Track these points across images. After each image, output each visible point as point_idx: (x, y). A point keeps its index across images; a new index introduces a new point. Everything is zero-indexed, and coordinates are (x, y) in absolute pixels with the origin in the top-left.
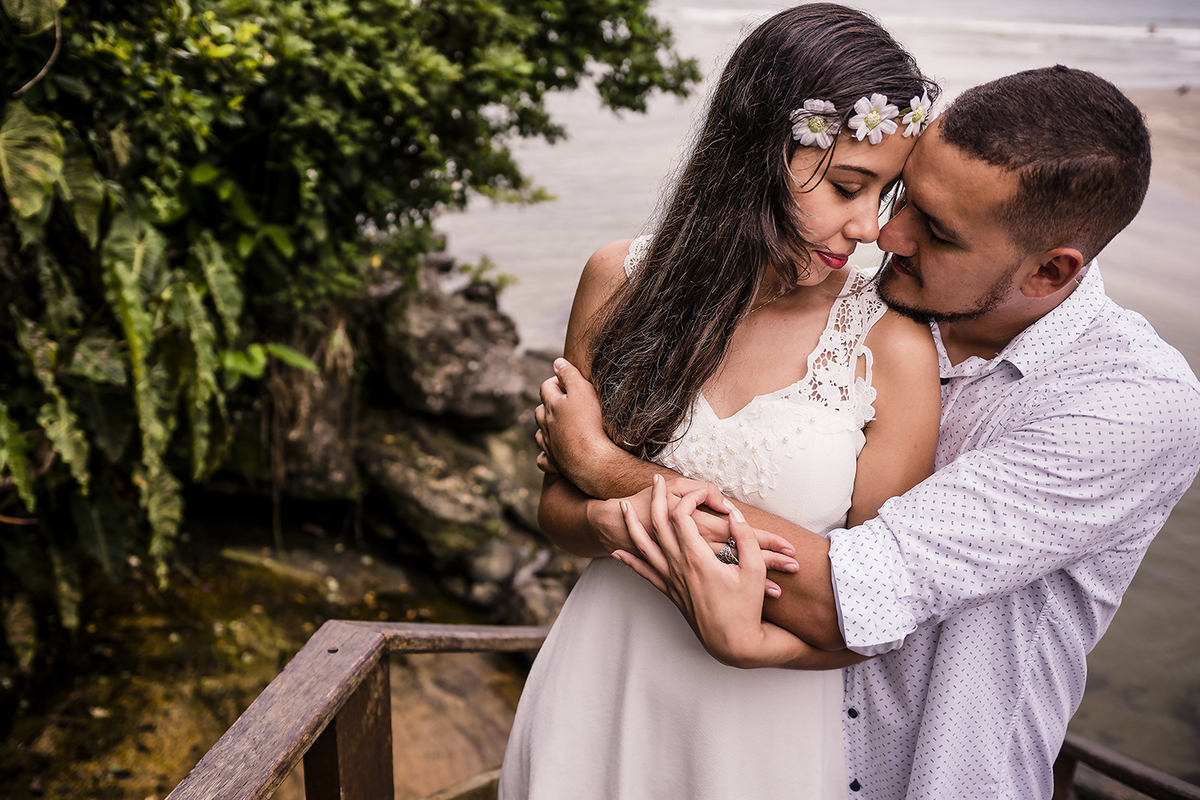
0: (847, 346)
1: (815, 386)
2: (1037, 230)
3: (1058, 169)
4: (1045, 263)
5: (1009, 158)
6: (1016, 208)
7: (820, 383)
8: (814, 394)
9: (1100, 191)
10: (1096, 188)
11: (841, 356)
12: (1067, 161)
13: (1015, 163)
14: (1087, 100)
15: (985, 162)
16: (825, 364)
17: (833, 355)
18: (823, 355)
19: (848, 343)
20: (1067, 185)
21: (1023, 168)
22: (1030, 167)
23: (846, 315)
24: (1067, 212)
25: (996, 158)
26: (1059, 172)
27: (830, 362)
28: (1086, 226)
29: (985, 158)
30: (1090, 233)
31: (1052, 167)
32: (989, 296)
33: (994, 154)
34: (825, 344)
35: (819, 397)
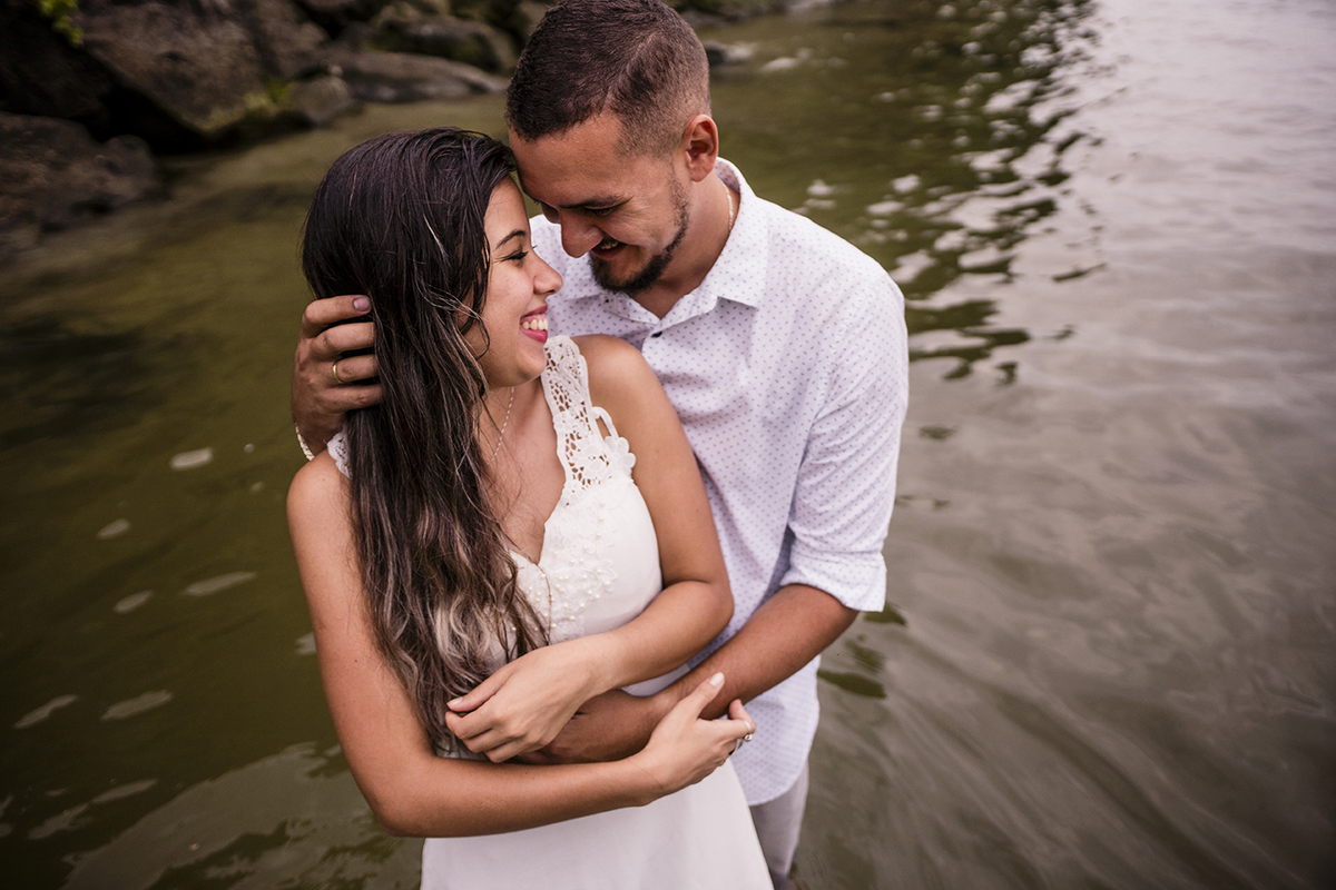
0: (581, 418)
1: (580, 476)
2: (663, 133)
3: (629, 79)
4: (690, 147)
5: (589, 106)
6: (632, 132)
7: (582, 469)
8: (584, 483)
9: (670, 63)
10: (667, 64)
11: (583, 431)
12: (628, 66)
13: (598, 104)
14: (593, 14)
15: (577, 125)
16: (574, 447)
17: (575, 435)
18: (567, 441)
19: (579, 414)
20: (647, 81)
21: (607, 101)
22: (610, 96)
23: (560, 393)
24: (667, 98)
25: (582, 114)
26: (633, 79)
27: (577, 442)
28: (687, 94)
29: (573, 123)
30: (694, 95)
31: (624, 81)
32: (678, 210)
33: (577, 113)
34: (562, 430)
35: (589, 481)
